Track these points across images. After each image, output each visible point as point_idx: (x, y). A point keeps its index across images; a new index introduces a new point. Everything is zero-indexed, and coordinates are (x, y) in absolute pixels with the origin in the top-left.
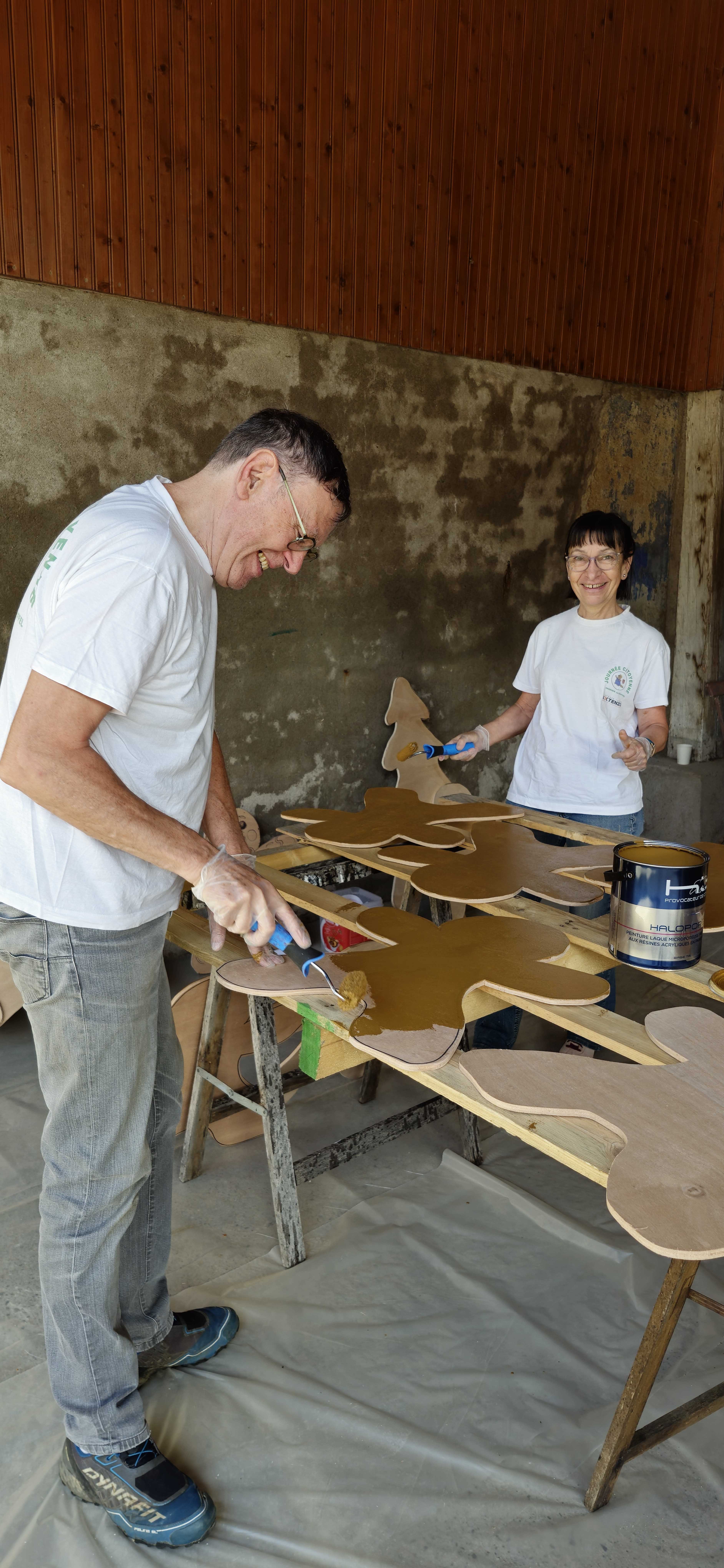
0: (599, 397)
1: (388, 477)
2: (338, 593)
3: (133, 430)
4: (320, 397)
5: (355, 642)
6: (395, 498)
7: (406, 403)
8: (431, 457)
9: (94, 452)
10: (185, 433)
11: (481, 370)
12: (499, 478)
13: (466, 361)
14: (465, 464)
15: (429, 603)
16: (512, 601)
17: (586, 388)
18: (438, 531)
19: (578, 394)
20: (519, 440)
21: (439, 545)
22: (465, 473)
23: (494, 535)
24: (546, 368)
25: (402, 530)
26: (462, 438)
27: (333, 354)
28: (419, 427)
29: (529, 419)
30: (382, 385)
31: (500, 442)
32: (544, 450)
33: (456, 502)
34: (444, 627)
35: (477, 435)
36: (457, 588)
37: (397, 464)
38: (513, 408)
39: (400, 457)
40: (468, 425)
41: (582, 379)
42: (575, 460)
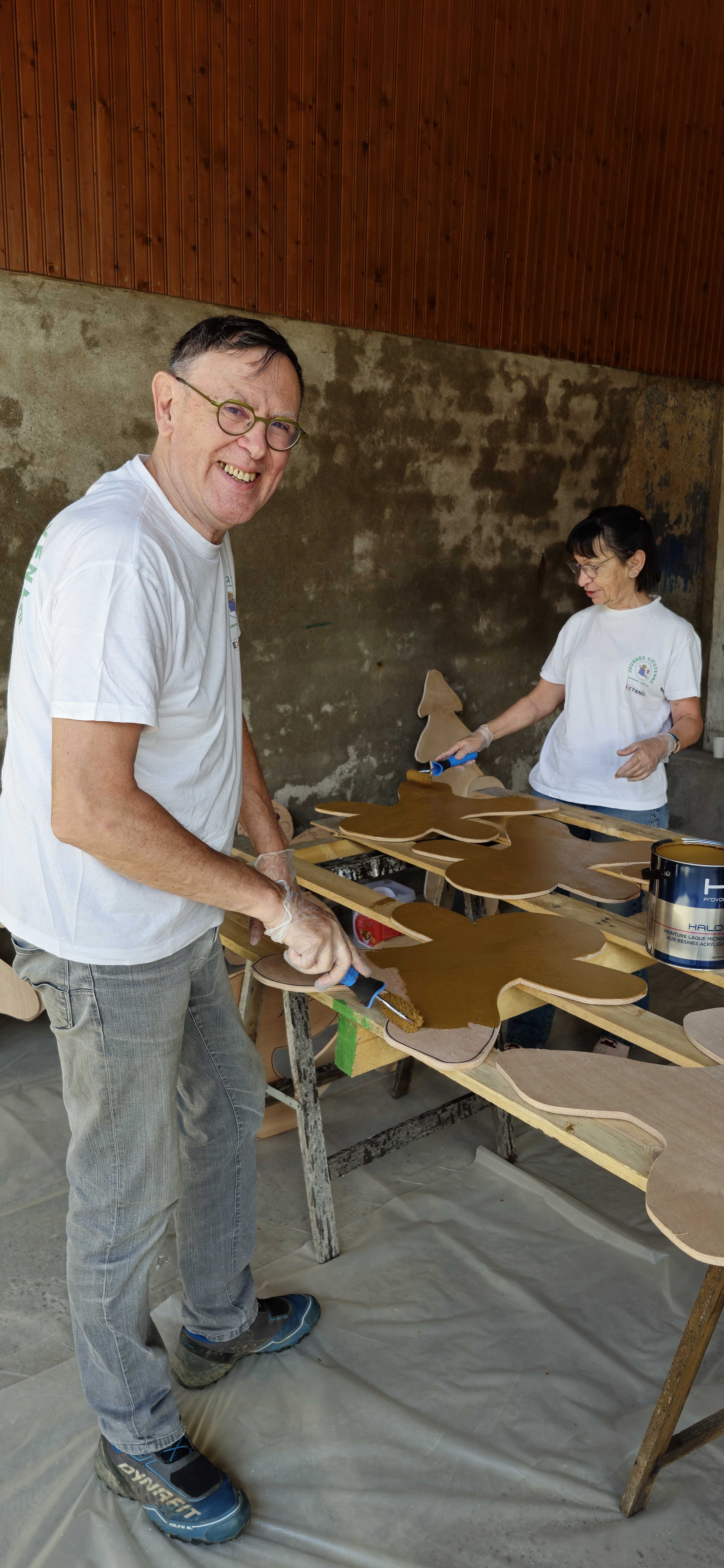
0: (634, 389)
1: (423, 470)
2: (372, 586)
4: (355, 391)
5: (388, 635)
6: (430, 491)
7: (441, 397)
8: (465, 451)
11: (517, 363)
12: (534, 470)
13: (501, 354)
14: (500, 457)
15: (463, 595)
16: (546, 594)
17: (622, 380)
18: (473, 524)
19: (614, 386)
20: (553, 432)
21: (473, 537)
22: (500, 466)
23: (529, 528)
24: (581, 360)
25: (436, 523)
26: (497, 432)
27: (369, 349)
28: (453, 420)
29: (564, 412)
30: (417, 379)
31: (535, 434)
32: (579, 442)
33: (490, 495)
34: (478, 619)
35: (511, 428)
36: (490, 581)
37: (432, 458)
38: (548, 401)
39: (435, 450)
40: (503, 418)
41: (618, 371)
42: (611, 452)
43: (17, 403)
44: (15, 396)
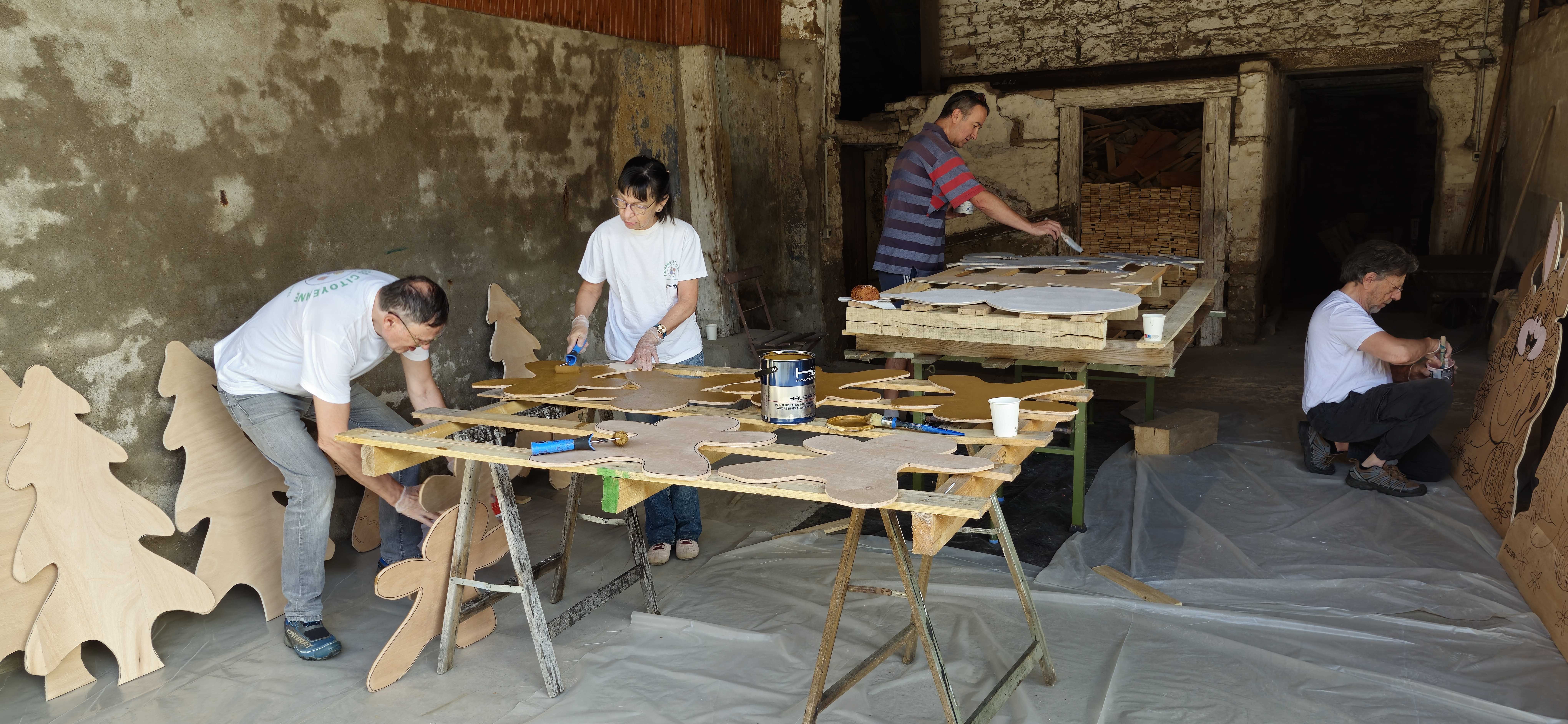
0: (616, 50)
1: (467, 116)
2: (437, 215)
3: (259, 84)
4: (407, 52)
5: (454, 256)
6: (474, 134)
7: (474, 56)
8: (497, 100)
9: (228, 104)
10: (302, 85)
11: (528, 29)
12: (551, 116)
13: (516, 22)
14: (524, 105)
15: (509, 220)
16: (571, 216)
17: (607, 43)
18: (510, 161)
19: (601, 48)
20: (562, 85)
21: (511, 171)
22: (525, 113)
23: (552, 163)
24: (576, 27)
25: (481, 160)
26: (519, 84)
27: (414, 17)
28: (485, 76)
29: (567, 69)
30: (454, 42)
31: (548, 87)
32: (581, 93)
33: (520, 136)
34: (522, 239)
35: (530, 82)
36: (529, 207)
37: (473, 106)
38: (555, 60)
39: (474, 101)
40: (523, 74)
41: (602, 36)
42: (605, 101)
43: (125, 65)
44: (124, 60)
